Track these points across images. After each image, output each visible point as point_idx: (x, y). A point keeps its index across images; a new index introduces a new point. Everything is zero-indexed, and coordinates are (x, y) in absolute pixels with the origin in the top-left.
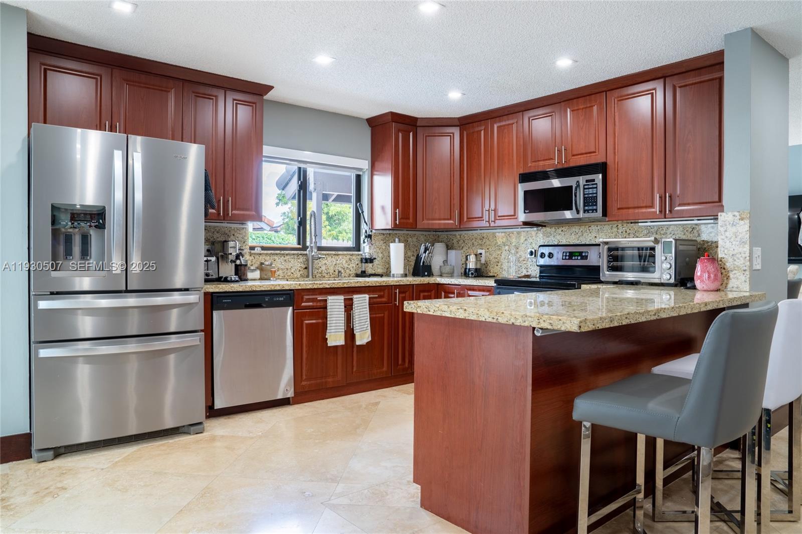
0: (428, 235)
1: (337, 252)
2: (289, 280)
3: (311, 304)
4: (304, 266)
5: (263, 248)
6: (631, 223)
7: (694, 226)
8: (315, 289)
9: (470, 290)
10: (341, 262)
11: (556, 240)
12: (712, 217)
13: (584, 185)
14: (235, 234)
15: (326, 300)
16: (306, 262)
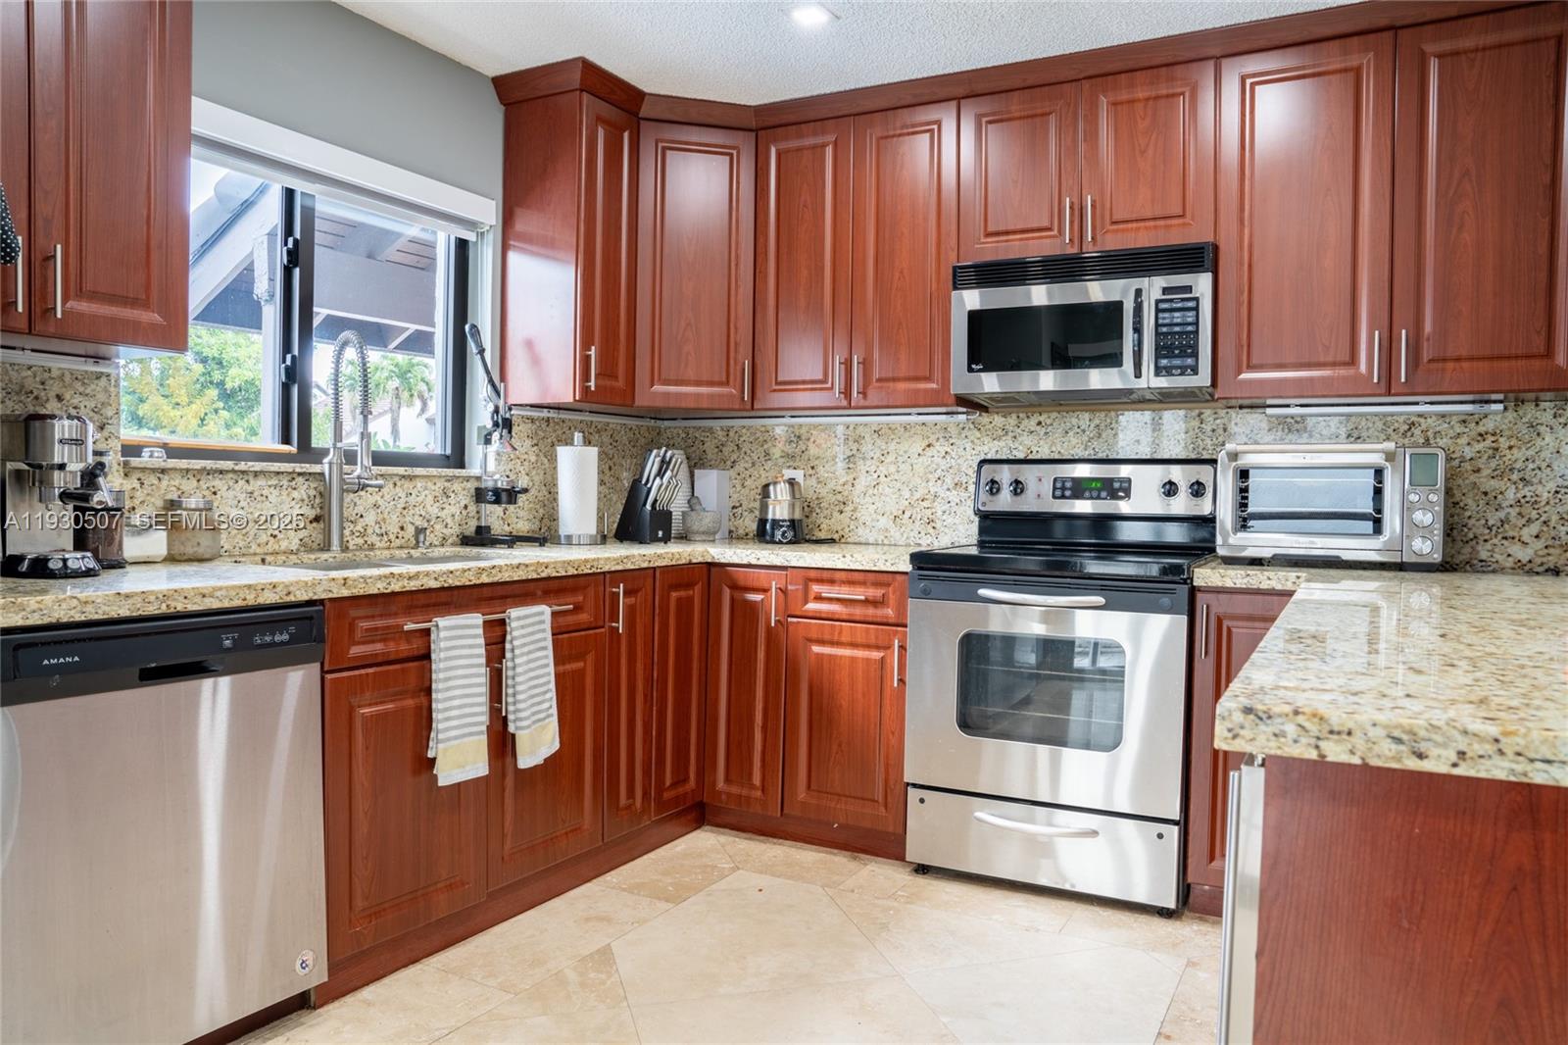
0: (637, 426)
1: (409, 471)
2: (269, 558)
3: (378, 647)
4: (311, 513)
5: (173, 452)
6: (1241, 407)
7: (1413, 419)
8: (394, 594)
9: (820, 581)
10: (420, 499)
11: (1021, 448)
12: (1470, 397)
13: (1158, 302)
14: (67, 396)
15: (427, 632)
16: (318, 501)
